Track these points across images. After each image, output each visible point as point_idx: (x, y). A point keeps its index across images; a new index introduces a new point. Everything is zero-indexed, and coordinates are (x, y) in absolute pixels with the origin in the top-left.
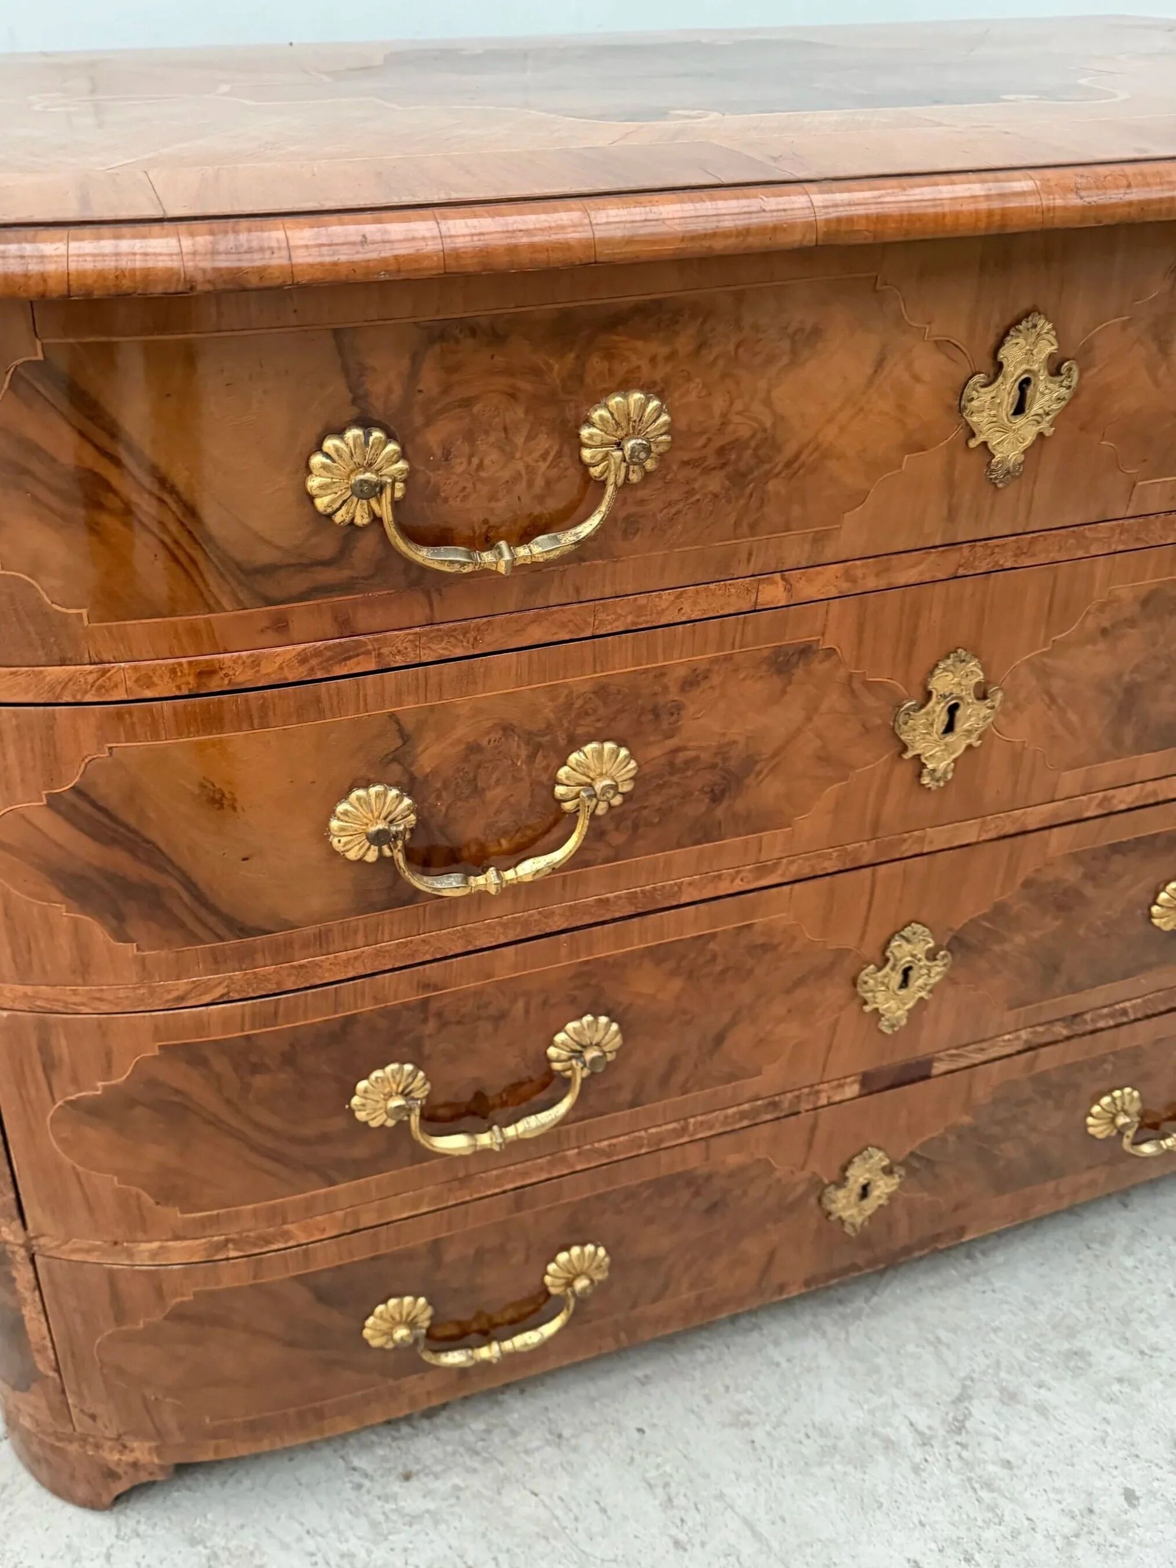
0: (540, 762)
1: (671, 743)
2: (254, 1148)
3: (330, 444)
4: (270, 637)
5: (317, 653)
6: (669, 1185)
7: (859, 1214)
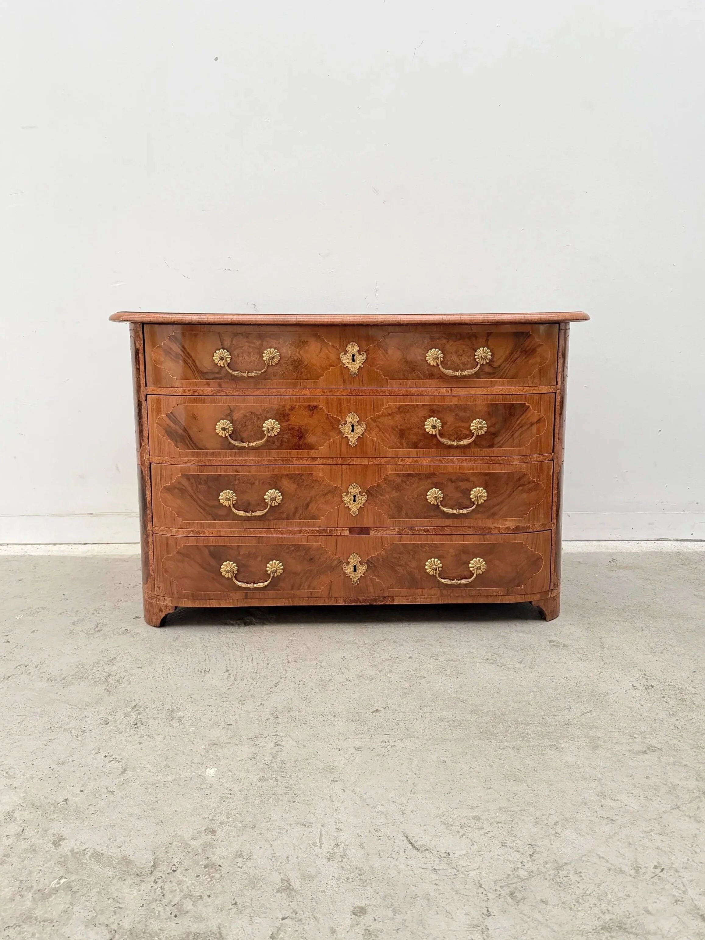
0: (259, 422)
1: (289, 423)
2: (200, 506)
3: (217, 352)
4: (206, 386)
5: (215, 390)
6: (298, 548)
7: (355, 577)
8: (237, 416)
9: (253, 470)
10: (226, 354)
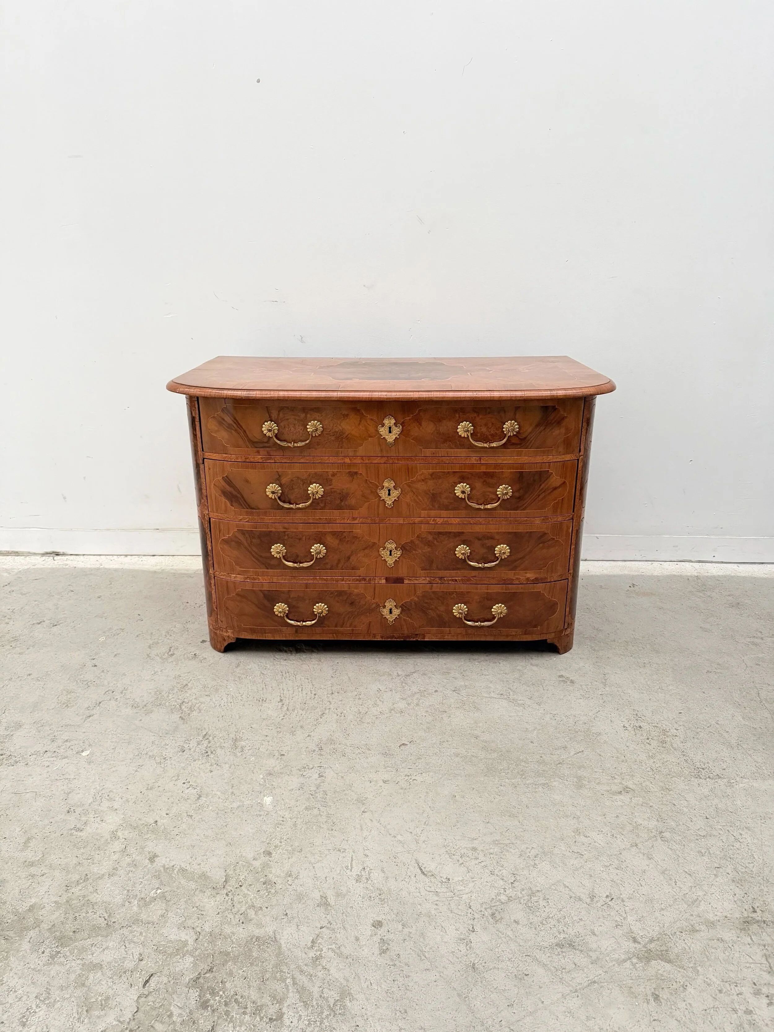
0: (305, 486)
1: (331, 487)
2: (254, 557)
3: (266, 423)
4: (256, 454)
5: (264, 458)
6: (340, 593)
7: (391, 618)
8: (284, 480)
9: (301, 528)
10: (275, 427)
